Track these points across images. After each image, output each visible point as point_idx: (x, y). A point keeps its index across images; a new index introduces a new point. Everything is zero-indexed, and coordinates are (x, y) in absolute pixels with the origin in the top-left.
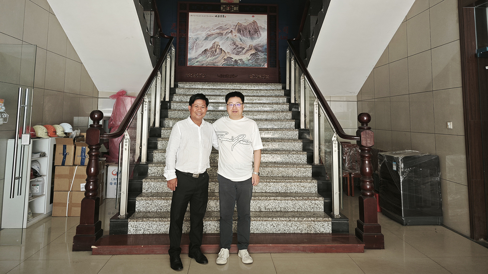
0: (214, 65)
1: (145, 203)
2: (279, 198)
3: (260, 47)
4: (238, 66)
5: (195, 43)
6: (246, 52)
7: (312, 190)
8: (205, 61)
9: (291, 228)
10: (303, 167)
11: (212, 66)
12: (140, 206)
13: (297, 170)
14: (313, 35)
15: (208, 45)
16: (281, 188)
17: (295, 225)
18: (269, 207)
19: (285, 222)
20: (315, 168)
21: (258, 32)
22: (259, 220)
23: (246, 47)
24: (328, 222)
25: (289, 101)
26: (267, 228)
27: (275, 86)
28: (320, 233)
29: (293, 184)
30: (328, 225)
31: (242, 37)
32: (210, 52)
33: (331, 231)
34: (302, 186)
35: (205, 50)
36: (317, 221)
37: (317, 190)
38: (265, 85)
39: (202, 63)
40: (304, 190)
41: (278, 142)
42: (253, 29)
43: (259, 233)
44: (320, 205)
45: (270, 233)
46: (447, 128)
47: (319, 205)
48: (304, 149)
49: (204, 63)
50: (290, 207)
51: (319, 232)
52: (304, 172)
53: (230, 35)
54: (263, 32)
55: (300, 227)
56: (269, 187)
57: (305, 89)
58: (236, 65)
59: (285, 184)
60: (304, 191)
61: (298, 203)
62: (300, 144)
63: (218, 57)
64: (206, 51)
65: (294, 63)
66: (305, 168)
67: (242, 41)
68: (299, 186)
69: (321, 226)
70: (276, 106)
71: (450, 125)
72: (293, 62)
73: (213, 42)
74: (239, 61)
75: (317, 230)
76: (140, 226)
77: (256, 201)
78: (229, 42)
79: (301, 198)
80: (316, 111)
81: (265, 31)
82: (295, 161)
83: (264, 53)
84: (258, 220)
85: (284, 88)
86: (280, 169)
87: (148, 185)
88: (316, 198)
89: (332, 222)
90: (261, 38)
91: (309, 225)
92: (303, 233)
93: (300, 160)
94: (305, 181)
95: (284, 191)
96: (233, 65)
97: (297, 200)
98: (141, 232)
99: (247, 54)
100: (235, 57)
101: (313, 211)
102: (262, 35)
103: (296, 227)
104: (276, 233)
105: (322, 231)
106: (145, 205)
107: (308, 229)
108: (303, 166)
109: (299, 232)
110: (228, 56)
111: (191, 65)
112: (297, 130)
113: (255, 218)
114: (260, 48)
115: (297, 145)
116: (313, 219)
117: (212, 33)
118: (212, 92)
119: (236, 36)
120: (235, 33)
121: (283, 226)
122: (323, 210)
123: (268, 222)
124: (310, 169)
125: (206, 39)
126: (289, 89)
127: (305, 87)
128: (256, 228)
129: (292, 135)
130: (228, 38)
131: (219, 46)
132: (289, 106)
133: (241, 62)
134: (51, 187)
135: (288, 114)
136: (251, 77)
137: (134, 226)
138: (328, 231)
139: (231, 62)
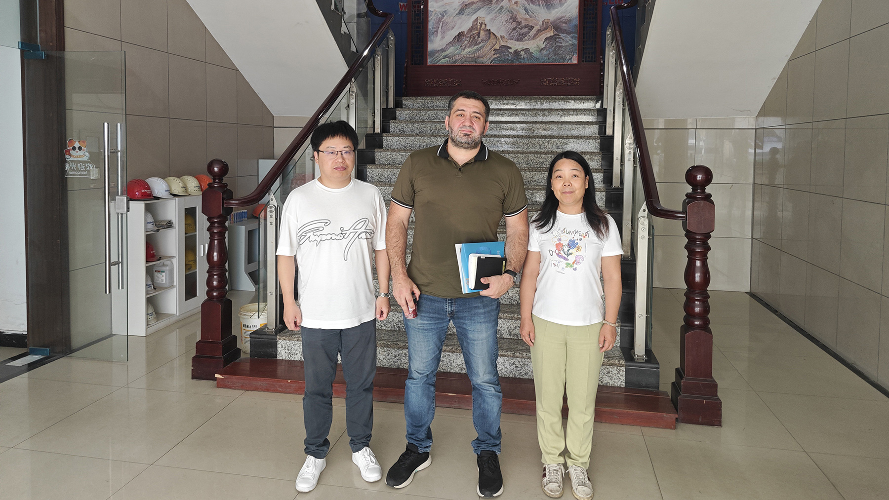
0: (475, 62)
3: (563, 23)
5: (440, 21)
6: (536, 35)
8: (460, 56)
11: (473, 64)
15: (465, 24)
23: (536, 25)
24: (618, 367)
25: (603, 132)
27: (583, 101)
30: (619, 372)
31: (529, 5)
32: (468, 39)
33: (624, 384)
35: (459, 33)
39: (454, 60)
53: (505, 2)
57: (623, 109)
58: (517, 60)
63: (482, 47)
67: (528, 13)
73: (474, 17)
74: (522, 53)
76: (296, 348)
78: (504, 17)
80: (629, 156)
83: (572, 35)
89: (626, 368)
90: (566, 4)
96: (512, 61)
99: (538, 39)
100: (516, 46)
110: (502, 43)
111: (434, 64)
117: (472, 1)
119: (518, 4)
125: (461, 12)
127: (623, 105)
131: (486, 25)
132: (600, 141)
133: (526, 54)
134: (186, 275)
135: (593, 157)
136: (545, 82)
137: (287, 348)
138: (619, 384)
139: (508, 55)
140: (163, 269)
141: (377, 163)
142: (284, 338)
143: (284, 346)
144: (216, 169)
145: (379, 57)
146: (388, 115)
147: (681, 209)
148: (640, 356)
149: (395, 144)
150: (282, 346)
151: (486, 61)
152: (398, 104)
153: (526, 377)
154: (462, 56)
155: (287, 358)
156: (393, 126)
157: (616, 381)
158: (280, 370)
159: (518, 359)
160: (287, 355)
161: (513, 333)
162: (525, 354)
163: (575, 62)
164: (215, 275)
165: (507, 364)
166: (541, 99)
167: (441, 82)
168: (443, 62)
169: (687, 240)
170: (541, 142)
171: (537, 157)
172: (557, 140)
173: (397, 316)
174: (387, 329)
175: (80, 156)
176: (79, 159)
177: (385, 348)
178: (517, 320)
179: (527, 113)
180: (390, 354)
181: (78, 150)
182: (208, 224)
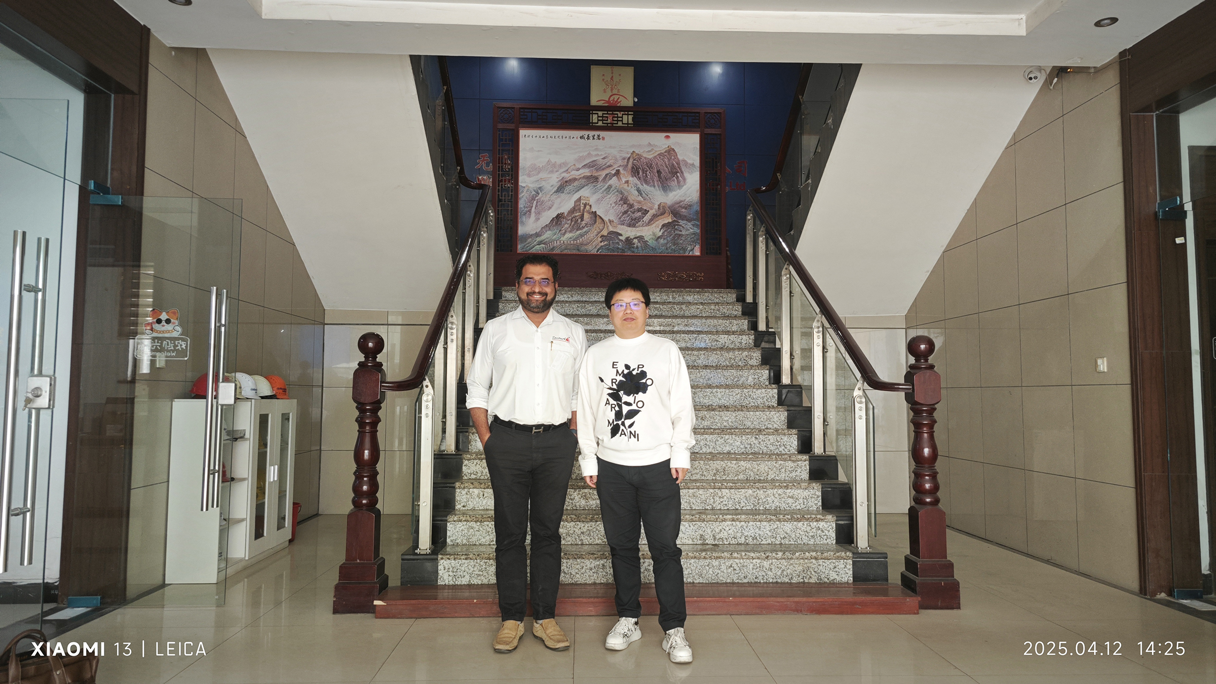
0: (578, 250)
1: (465, 527)
2: (743, 516)
3: (683, 208)
4: (633, 252)
5: (533, 199)
6: (651, 220)
7: (810, 504)
8: (558, 242)
9: (769, 573)
10: (790, 460)
11: (575, 252)
12: (456, 534)
13: (777, 466)
14: (808, 178)
15: (565, 204)
16: (744, 500)
17: (778, 567)
18: (721, 535)
19: (757, 560)
20: (814, 460)
21: (678, 174)
22: (705, 558)
23: (652, 209)
24: (845, 560)
25: (754, 326)
26: (719, 572)
27: (721, 295)
28: (828, 582)
29: (769, 492)
30: (846, 566)
31: (642, 185)
32: (569, 222)
33: (852, 579)
34: (789, 497)
35: (558, 215)
36: (822, 559)
37: (820, 504)
38: (698, 292)
39: (552, 247)
40: (794, 505)
41: (735, 411)
42: (667, 167)
43: (704, 582)
44: (829, 531)
45: (726, 583)
46: (1096, 370)
47: (825, 531)
48: (791, 424)
49: (555, 245)
50: (766, 535)
51: (826, 580)
52: (792, 469)
53: (614, 181)
54: (691, 173)
55: (789, 571)
56: (720, 497)
57: (791, 296)
58: (629, 249)
59: (754, 492)
60: (793, 507)
61: (782, 527)
62: (782, 416)
63: (586, 232)
64: (559, 217)
65: (764, 243)
66: (794, 461)
67: (641, 194)
68: (782, 496)
69: (830, 569)
70: (726, 338)
71: (1103, 365)
72: (761, 240)
73: (576, 196)
74: (636, 241)
75: (823, 576)
76: (463, 569)
77: (694, 523)
78: (613, 198)
79: (789, 517)
80: (818, 340)
81: (695, 171)
82: (772, 448)
83: (693, 223)
84: (702, 557)
85: (741, 299)
86: (742, 463)
87: (467, 494)
88: (819, 516)
89: (853, 561)
90: (685, 187)
91: (805, 566)
92: (794, 582)
93: (783, 448)
94: (794, 486)
95: (752, 506)
96: (623, 250)
97: (779, 520)
98: (465, 581)
99: (654, 225)
100: (628, 232)
101: (812, 543)
102: (687, 181)
103: (780, 571)
104: (738, 583)
105: (832, 578)
106: (466, 532)
107: (805, 575)
108: (790, 457)
109: (787, 580)
110: (611, 229)
111: (526, 251)
112: (774, 386)
113: (695, 553)
114: (683, 210)
115: (775, 416)
116: (814, 554)
117: (574, 177)
118: (579, 309)
119: (630, 184)
120: (626, 176)
121: (753, 569)
122: (835, 541)
123: (722, 561)
124: (805, 463)
125: (560, 189)
126: (752, 301)
127: (791, 292)
128: (697, 572)
129: (763, 398)
130: (610, 187)
131: (591, 206)
132: (755, 337)
133: (640, 242)
134: (257, 505)
136: (663, 276)
137: (451, 569)
138: (846, 579)
139: (618, 243)
142: (448, 556)
144: (370, 345)
147: (903, 382)
150: (445, 568)
151: (592, 249)
152: (498, 295)
154: (562, 242)
155: (451, 583)
157: (843, 576)
158: (442, 598)
160: (451, 578)
163: (698, 253)
164: (365, 477)
175: (169, 332)
176: (167, 335)
181: (165, 324)
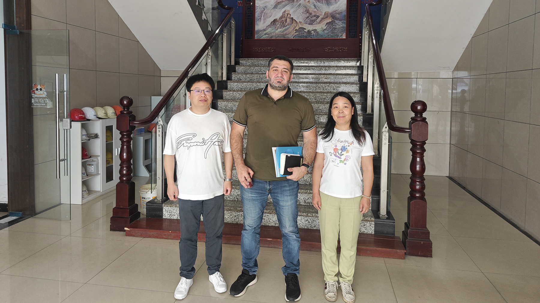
0: (284, 37)
3: (337, 14)
4: (311, 38)
5: (262, 12)
6: (321, 21)
8: (274, 33)
11: (282, 38)
15: (278, 14)
23: (321, 15)
24: (370, 222)
25: (361, 80)
27: (349, 61)
30: (371, 225)
31: (317, 3)
32: (280, 23)
33: (374, 232)
35: (274, 20)
38: (337, 60)
39: (271, 36)
49: (273, 35)
53: (302, 1)
57: (373, 66)
58: (309, 36)
63: (288, 28)
65: (368, 35)
67: (316, 8)
70: (344, 86)
72: (366, 33)
73: (283, 10)
74: (312, 32)
76: (174, 211)
78: (301, 10)
80: (377, 95)
83: (342, 21)
89: (375, 223)
90: (339, 2)
96: (306, 37)
98: (175, 217)
100: (309, 28)
104: (311, 229)
105: (363, 231)
110: (300, 26)
111: (259, 38)
119: (310, 3)
123: (303, 217)
125: (275, 7)
126: (363, 65)
130: (300, 5)
131: (290, 15)
132: (360, 85)
133: (315, 32)
134: (106, 167)
135: (355, 95)
136: (326, 49)
137: (169, 211)
138: (371, 232)
139: (304, 33)
140: (93, 163)
141: (224, 98)
142: (167, 205)
143: (167, 211)
144: (125, 102)
145: (225, 34)
146: (231, 70)
147: (408, 127)
148: (383, 215)
149: (235, 87)
150: (166, 210)
151: (291, 37)
152: (237, 63)
153: (315, 228)
154: (276, 33)
155: (169, 218)
156: (234, 76)
157: (369, 230)
158: (165, 225)
159: (310, 217)
160: (169, 215)
161: (307, 202)
162: (314, 215)
163: (344, 37)
164: (125, 167)
165: (303, 221)
166: (324, 60)
167: (263, 50)
168: (264, 37)
169: (412, 145)
170: (324, 86)
171: (321, 95)
172: (333, 85)
173: (236, 192)
174: (230, 200)
175: (41, 94)
176: (41, 96)
177: (229, 211)
178: (309, 194)
179: (315, 68)
180: (232, 215)
181: (40, 91)
182: (120, 136)
